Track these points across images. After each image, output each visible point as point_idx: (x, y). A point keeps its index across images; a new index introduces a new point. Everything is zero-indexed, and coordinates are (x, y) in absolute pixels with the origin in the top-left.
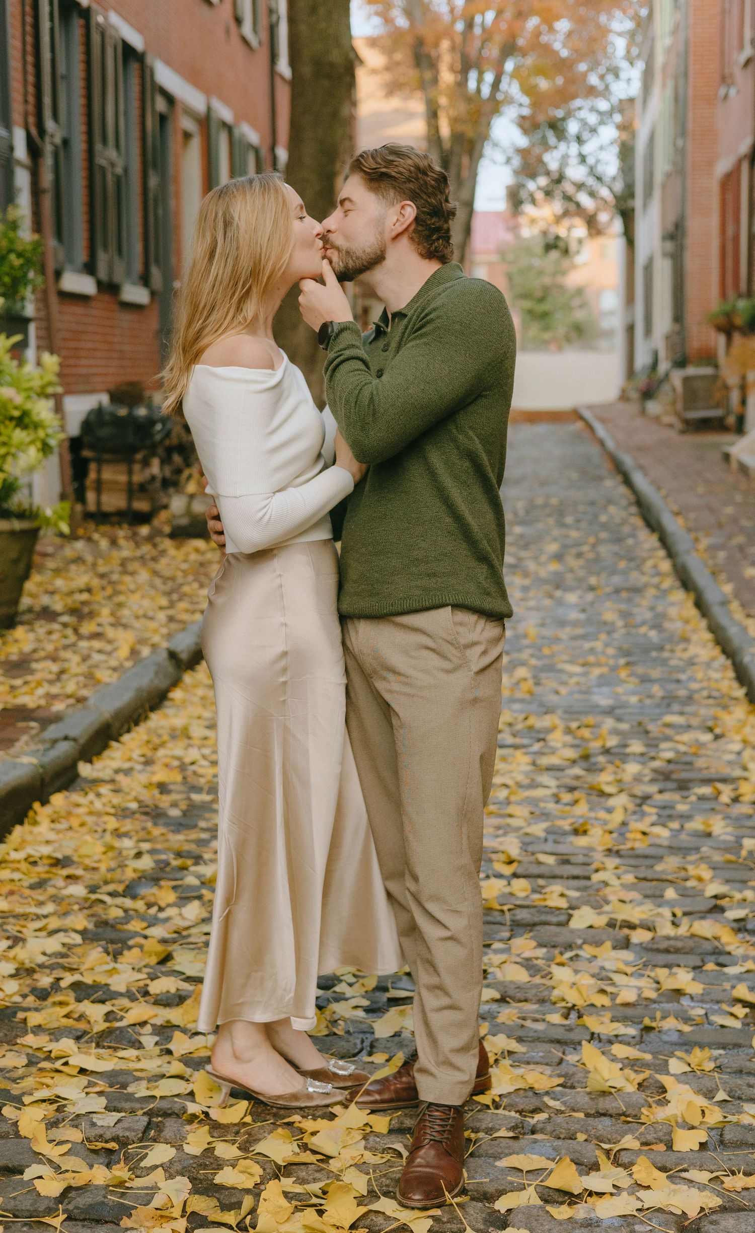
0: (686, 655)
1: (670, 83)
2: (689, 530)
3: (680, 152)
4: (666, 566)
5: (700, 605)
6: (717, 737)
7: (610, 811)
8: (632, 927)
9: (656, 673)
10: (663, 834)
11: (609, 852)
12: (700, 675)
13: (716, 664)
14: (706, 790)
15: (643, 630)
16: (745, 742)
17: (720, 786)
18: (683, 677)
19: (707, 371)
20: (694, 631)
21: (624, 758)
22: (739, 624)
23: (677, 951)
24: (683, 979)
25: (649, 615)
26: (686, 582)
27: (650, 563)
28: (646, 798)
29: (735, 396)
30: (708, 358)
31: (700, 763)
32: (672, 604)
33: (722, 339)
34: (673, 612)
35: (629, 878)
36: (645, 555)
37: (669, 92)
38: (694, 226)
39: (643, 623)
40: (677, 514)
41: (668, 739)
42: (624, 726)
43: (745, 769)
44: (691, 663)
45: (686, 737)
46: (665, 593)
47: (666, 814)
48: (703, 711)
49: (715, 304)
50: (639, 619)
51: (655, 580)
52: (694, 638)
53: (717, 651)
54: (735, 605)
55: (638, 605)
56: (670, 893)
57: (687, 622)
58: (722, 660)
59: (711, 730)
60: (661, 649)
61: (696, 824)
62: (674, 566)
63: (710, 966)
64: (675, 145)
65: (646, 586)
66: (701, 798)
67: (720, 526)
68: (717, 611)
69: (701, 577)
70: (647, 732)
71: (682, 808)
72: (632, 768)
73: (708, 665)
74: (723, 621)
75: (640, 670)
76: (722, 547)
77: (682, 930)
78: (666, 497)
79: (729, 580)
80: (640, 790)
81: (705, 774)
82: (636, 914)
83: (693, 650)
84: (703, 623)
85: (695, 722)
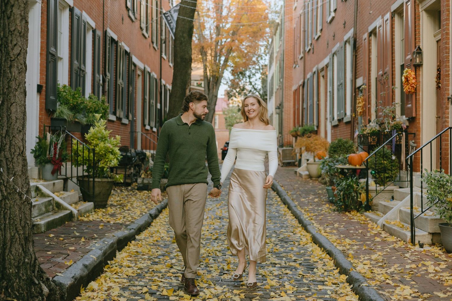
0: (285, 218)
1: (278, 62)
2: (285, 190)
3: (282, 83)
4: (279, 199)
5: (289, 208)
6: (294, 234)
7: (269, 246)
8: (276, 264)
9: (278, 222)
10: (282, 250)
11: (269, 252)
12: (289, 222)
13: (293, 220)
14: (292, 243)
15: (274, 213)
16: (301, 235)
17: (296, 242)
18: (285, 223)
19: (291, 148)
20: (288, 213)
21: (271, 237)
22: (300, 211)
23: (286, 268)
24: (288, 271)
25: (275, 210)
26: (285, 202)
27: (275, 199)
28: (277, 244)
29: (298, 155)
30: (290, 145)
31: (290, 238)
32: (281, 208)
33: (294, 138)
34: (282, 209)
35: (275, 256)
36: (273, 197)
37: (278, 65)
38: (285, 105)
39: (273, 212)
40: (282, 186)
41: (282, 234)
42: (271, 232)
43: (301, 239)
44: (287, 220)
45: (286, 234)
46: (279, 205)
47: (282, 247)
48: (290, 229)
49: (292, 128)
50: (272, 211)
51: (276, 203)
52: (288, 215)
53: (294, 217)
54: (299, 207)
55: (272, 208)
56: (284, 259)
57: (286, 212)
58: (295, 219)
59: (293, 232)
60: (279, 217)
61: (290, 248)
62: (281, 199)
63: (294, 270)
64: (280, 80)
65: (274, 204)
66: (291, 244)
67: (294, 189)
68: (294, 208)
69: (289, 200)
70: (276, 233)
71: (286, 246)
72: (273, 239)
73: (291, 220)
74: (295, 210)
75: (274, 221)
76: (295, 194)
77: (287, 265)
78: (278, 182)
79: (297, 201)
80: (276, 243)
81: (292, 240)
82: (277, 262)
83: (287, 217)
84: (290, 212)
85: (288, 231)
